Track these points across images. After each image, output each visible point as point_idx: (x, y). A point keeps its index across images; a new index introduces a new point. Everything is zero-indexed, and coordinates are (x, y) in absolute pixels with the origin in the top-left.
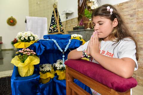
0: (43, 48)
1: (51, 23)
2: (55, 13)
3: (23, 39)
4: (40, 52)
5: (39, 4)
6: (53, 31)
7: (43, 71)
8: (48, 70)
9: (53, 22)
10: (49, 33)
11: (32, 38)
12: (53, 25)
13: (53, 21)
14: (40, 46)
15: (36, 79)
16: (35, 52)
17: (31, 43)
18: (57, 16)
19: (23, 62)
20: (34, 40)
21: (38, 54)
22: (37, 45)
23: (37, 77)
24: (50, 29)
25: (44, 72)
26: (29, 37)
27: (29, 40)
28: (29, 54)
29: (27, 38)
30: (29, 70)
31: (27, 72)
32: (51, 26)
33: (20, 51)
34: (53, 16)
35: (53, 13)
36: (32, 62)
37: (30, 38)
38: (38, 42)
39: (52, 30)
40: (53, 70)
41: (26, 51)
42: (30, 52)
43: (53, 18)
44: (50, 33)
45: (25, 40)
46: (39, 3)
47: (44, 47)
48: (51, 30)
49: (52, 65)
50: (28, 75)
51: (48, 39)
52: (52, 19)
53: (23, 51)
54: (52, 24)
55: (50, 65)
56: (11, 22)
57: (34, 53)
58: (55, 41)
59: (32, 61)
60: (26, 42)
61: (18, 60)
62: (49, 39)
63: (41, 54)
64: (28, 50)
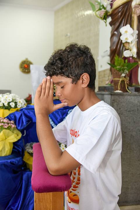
3: (2, 105)
4: (22, 125)
11: (13, 105)
15: (12, 163)
16: (16, 125)
17: (10, 112)
20: (16, 106)
21: (19, 128)
22: (18, 116)
23: (13, 160)
26: (9, 103)
27: (8, 107)
28: (6, 127)
29: (6, 104)
36: (8, 139)
37: (11, 104)
38: (21, 110)
41: (3, 122)
45: (4, 107)
47: (27, 119)
56: (25, 67)
57: (13, 126)
59: (8, 137)
60: (5, 109)
64: (6, 120)
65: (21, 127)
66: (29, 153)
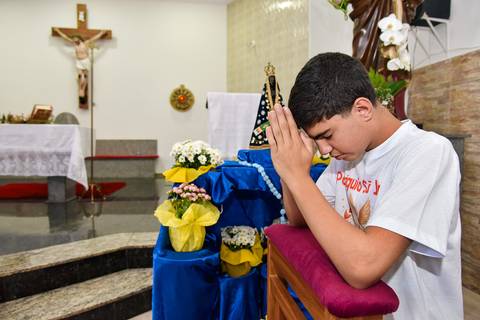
0: (227, 185)
1: (258, 118)
2: (269, 90)
3: (184, 161)
4: (221, 195)
5: (254, 47)
6: (262, 140)
8: (245, 243)
9: (262, 117)
10: (251, 144)
11: (203, 159)
12: (263, 122)
13: (263, 113)
14: (220, 178)
15: (208, 263)
16: (210, 195)
17: (200, 172)
18: (274, 97)
19: (180, 216)
20: (208, 163)
21: (217, 201)
22: (214, 178)
23: (210, 257)
24: (253, 135)
25: (234, 248)
26: (196, 157)
27: (196, 164)
28: (194, 199)
29: (191, 159)
30: (192, 236)
31: (187, 242)
32: (256, 126)
33: (175, 190)
34: (263, 98)
35: (265, 89)
36: (199, 220)
37: (199, 158)
38: (218, 168)
39: (260, 137)
40: (259, 245)
41: (188, 191)
42: (196, 193)
43: (263, 103)
44: (254, 144)
45: (187, 164)
47: (231, 184)
48: (256, 137)
49: (260, 231)
50: (190, 250)
51: (245, 163)
52: (261, 106)
53: (180, 191)
54: (259, 122)
55: (253, 230)
56: (180, 101)
57: (207, 197)
58: (261, 169)
59: (198, 217)
60: (190, 167)
61: (170, 211)
62: (249, 162)
63: (222, 201)
64: (193, 188)
65: (220, 199)
66: (227, 245)
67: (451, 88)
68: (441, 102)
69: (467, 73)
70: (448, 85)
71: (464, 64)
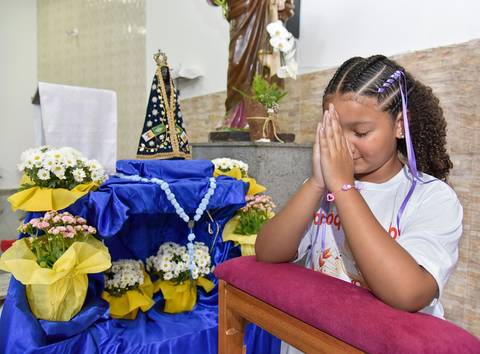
0: (122, 209)
1: (147, 119)
2: (162, 83)
3: (48, 177)
4: (113, 225)
5: (77, 37)
6: (154, 147)
7: (116, 289)
8: (132, 283)
9: (153, 118)
10: (139, 153)
11: (79, 175)
12: (154, 125)
13: (155, 112)
14: (110, 204)
16: (95, 226)
17: (76, 194)
18: (169, 94)
19: (50, 264)
20: (88, 179)
21: (106, 233)
22: (100, 200)
24: (142, 140)
25: (118, 292)
26: (69, 171)
27: (69, 182)
28: (71, 235)
29: (61, 175)
31: (64, 302)
32: (146, 129)
33: (35, 222)
34: (154, 93)
35: (156, 82)
37: (75, 173)
38: (104, 187)
39: (152, 143)
41: (61, 223)
42: (73, 225)
43: (155, 100)
44: (144, 153)
45: (53, 182)
46: (76, 31)
47: (126, 209)
48: (147, 144)
52: (151, 103)
53: (45, 224)
54: (150, 124)
57: (92, 230)
59: (80, 262)
60: (57, 187)
63: (114, 233)
64: (68, 218)
65: (110, 230)
67: (301, 102)
68: (291, 114)
69: (315, 89)
70: (297, 99)
71: (312, 82)
